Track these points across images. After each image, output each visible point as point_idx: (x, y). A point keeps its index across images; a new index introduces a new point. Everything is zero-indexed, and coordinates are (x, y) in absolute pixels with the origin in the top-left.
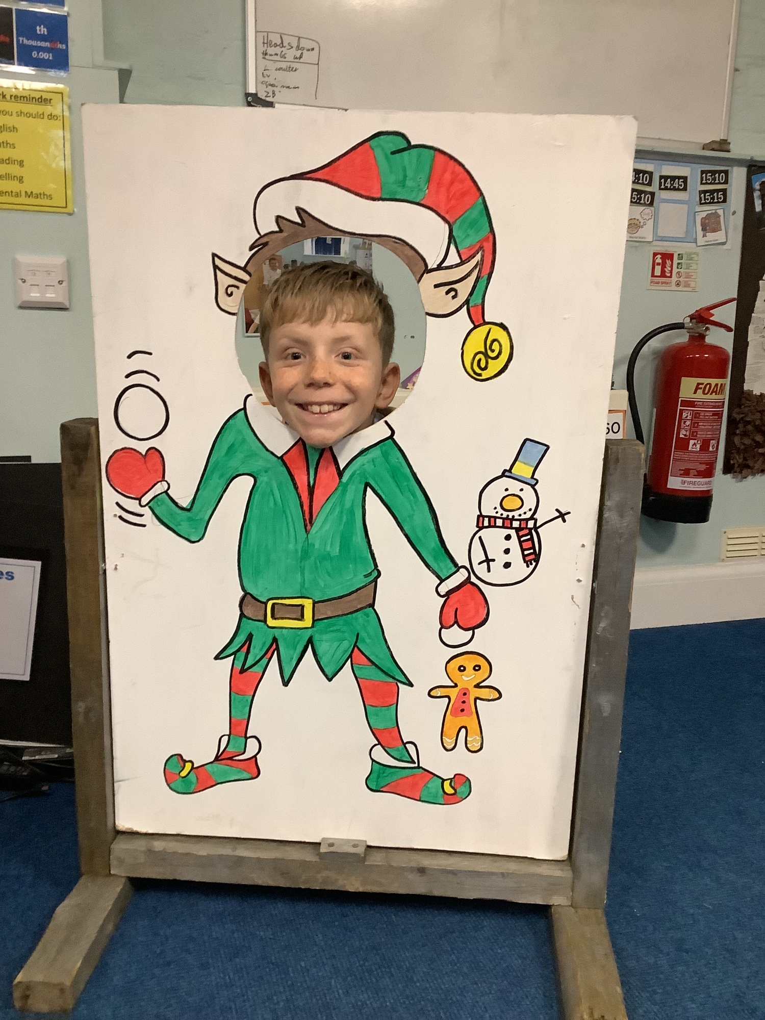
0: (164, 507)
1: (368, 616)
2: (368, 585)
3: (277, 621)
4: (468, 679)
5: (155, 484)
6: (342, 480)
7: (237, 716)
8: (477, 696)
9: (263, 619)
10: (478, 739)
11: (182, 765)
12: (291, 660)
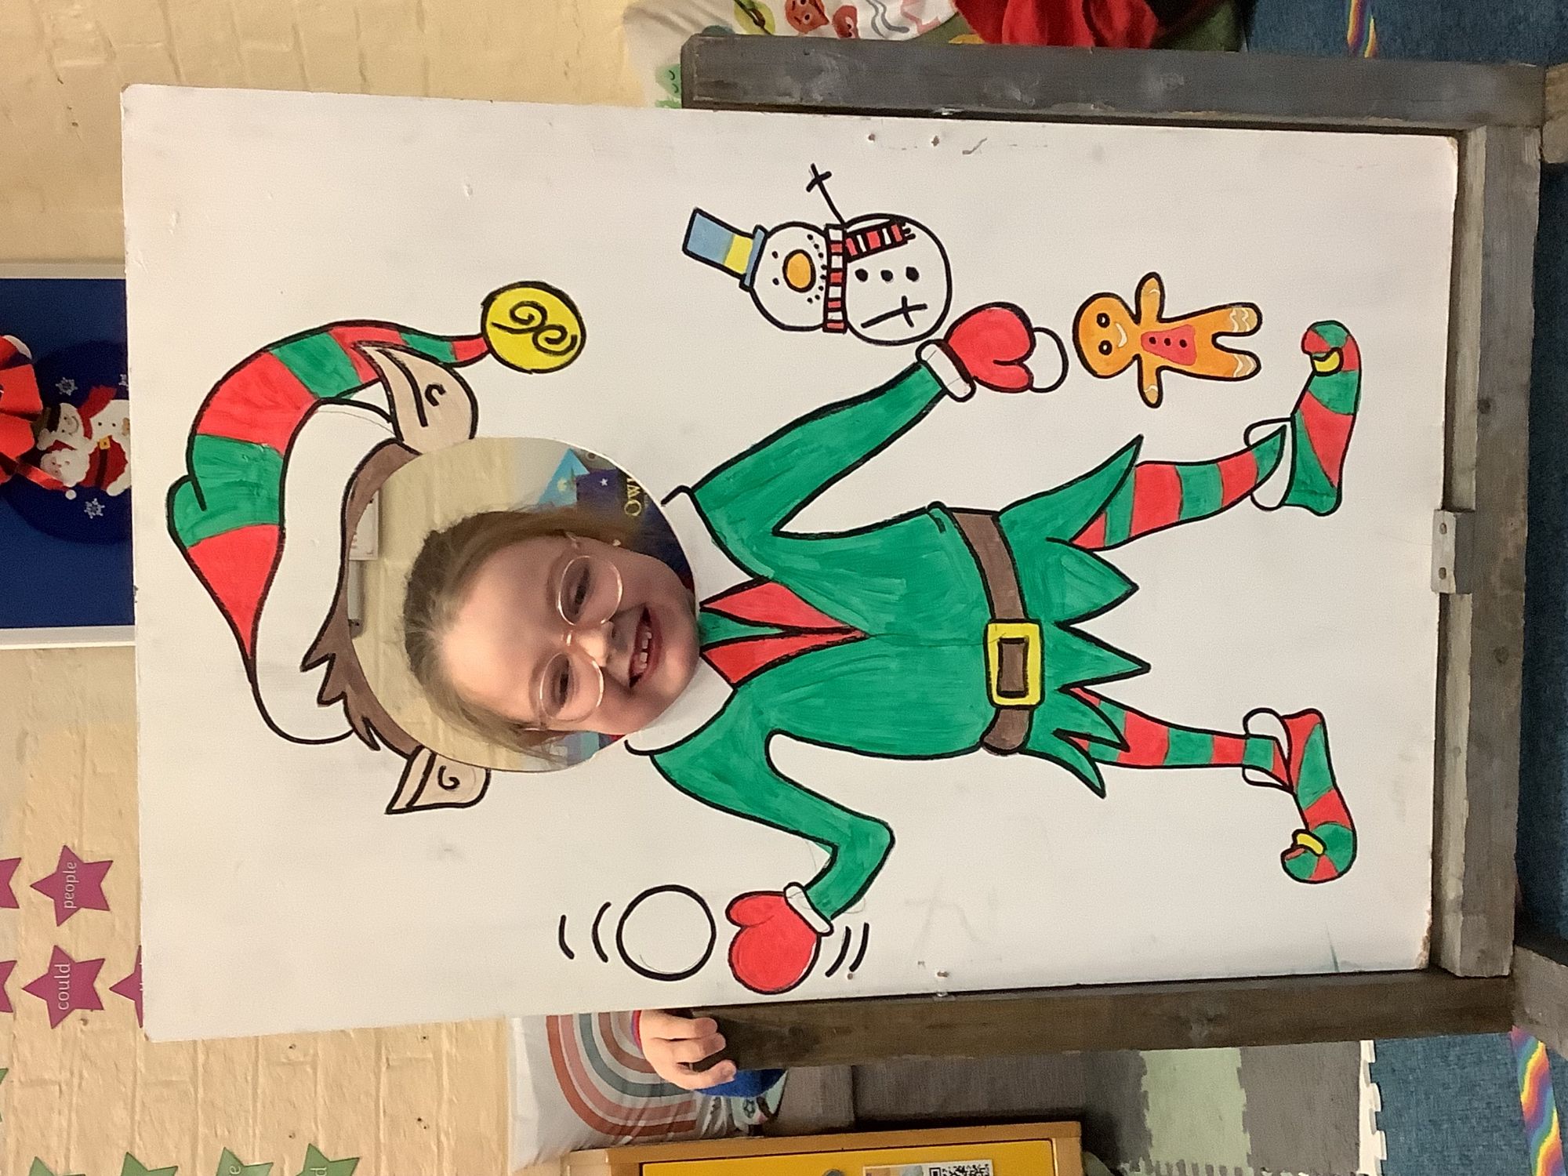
0: (831, 893)
2: (957, 522)
3: (1030, 686)
4: (1123, 335)
5: (791, 907)
6: (770, 577)
7: (1208, 753)
8: (1156, 318)
9: (1028, 712)
10: (1236, 311)
11: (1303, 850)
12: (1103, 659)
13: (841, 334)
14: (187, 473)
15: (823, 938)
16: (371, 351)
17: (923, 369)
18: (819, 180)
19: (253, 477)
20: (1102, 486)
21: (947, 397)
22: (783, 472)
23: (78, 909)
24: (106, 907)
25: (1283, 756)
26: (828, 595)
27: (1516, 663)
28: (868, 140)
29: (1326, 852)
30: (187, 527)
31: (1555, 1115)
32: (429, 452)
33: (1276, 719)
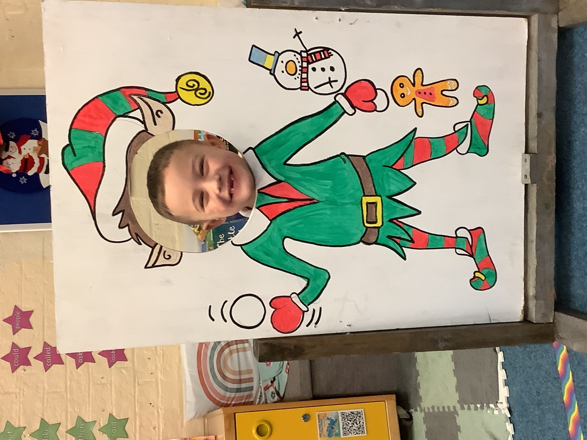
1: (371, 160)
2: (350, 160)
5: (293, 302)
6: (283, 180)
7: (443, 244)
9: (377, 229)
10: (450, 82)
11: (478, 278)
12: (404, 210)
13: (307, 91)
14: (69, 143)
15: (305, 313)
16: (135, 97)
17: (337, 103)
18: (297, 34)
19: (93, 144)
20: (402, 147)
21: (346, 114)
22: (287, 142)
23: (20, 329)
24: (31, 328)
25: (470, 244)
26: (304, 187)
27: (553, 209)
28: (315, 19)
29: (486, 279)
30: (69, 163)
31: (571, 373)
32: (157, 135)
33: (467, 231)
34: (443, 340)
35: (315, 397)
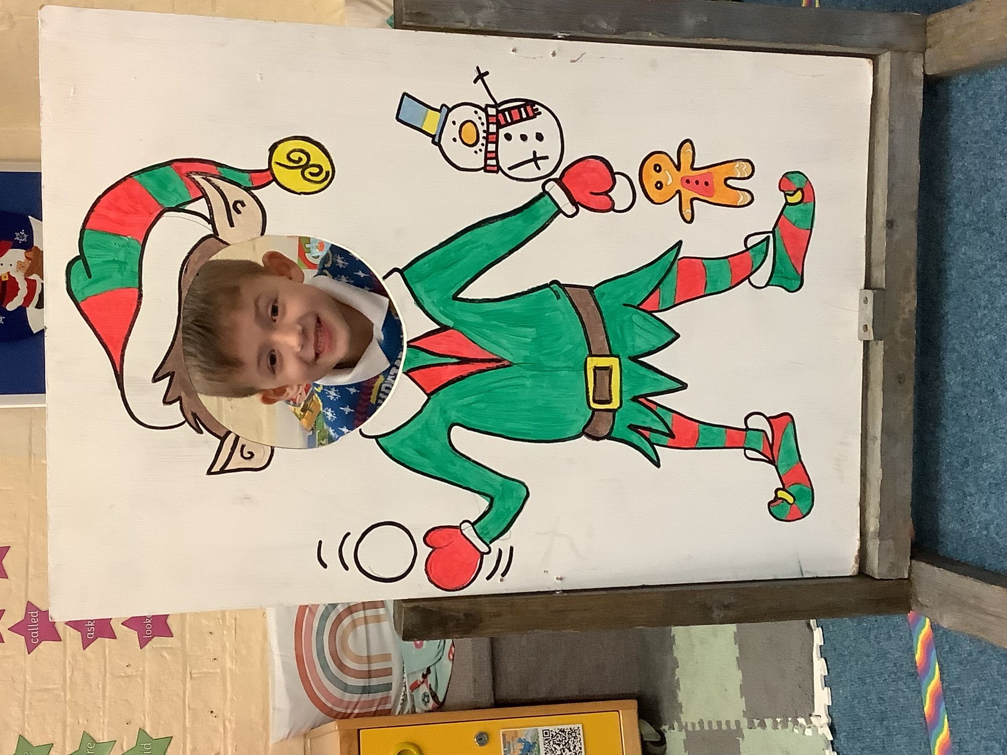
0: (490, 527)
1: (603, 294)
2: (568, 293)
3: (613, 397)
4: (670, 177)
5: (465, 536)
6: (451, 326)
7: (723, 439)
8: (690, 167)
9: (612, 413)
10: (739, 165)
11: (781, 501)
12: (658, 380)
13: (495, 174)
14: (79, 254)
15: (485, 556)
16: (198, 178)
17: (546, 197)
18: (481, 76)
19: (121, 257)
20: (657, 271)
21: (561, 214)
22: (459, 260)
24: (5, 576)
25: (769, 441)
26: (487, 338)
27: (910, 383)
28: (511, 52)
29: (796, 502)
30: (79, 289)
31: (937, 666)
32: (235, 244)
33: (765, 420)
34: (722, 608)
35: (499, 704)
